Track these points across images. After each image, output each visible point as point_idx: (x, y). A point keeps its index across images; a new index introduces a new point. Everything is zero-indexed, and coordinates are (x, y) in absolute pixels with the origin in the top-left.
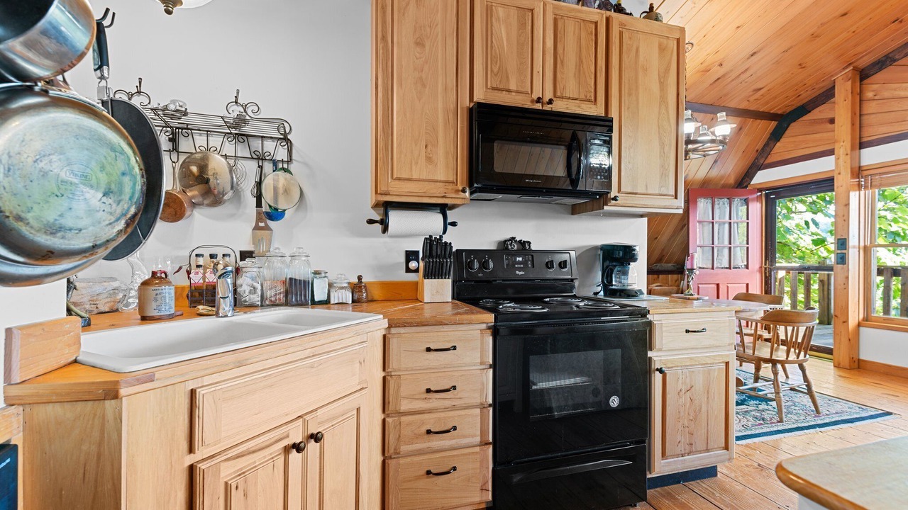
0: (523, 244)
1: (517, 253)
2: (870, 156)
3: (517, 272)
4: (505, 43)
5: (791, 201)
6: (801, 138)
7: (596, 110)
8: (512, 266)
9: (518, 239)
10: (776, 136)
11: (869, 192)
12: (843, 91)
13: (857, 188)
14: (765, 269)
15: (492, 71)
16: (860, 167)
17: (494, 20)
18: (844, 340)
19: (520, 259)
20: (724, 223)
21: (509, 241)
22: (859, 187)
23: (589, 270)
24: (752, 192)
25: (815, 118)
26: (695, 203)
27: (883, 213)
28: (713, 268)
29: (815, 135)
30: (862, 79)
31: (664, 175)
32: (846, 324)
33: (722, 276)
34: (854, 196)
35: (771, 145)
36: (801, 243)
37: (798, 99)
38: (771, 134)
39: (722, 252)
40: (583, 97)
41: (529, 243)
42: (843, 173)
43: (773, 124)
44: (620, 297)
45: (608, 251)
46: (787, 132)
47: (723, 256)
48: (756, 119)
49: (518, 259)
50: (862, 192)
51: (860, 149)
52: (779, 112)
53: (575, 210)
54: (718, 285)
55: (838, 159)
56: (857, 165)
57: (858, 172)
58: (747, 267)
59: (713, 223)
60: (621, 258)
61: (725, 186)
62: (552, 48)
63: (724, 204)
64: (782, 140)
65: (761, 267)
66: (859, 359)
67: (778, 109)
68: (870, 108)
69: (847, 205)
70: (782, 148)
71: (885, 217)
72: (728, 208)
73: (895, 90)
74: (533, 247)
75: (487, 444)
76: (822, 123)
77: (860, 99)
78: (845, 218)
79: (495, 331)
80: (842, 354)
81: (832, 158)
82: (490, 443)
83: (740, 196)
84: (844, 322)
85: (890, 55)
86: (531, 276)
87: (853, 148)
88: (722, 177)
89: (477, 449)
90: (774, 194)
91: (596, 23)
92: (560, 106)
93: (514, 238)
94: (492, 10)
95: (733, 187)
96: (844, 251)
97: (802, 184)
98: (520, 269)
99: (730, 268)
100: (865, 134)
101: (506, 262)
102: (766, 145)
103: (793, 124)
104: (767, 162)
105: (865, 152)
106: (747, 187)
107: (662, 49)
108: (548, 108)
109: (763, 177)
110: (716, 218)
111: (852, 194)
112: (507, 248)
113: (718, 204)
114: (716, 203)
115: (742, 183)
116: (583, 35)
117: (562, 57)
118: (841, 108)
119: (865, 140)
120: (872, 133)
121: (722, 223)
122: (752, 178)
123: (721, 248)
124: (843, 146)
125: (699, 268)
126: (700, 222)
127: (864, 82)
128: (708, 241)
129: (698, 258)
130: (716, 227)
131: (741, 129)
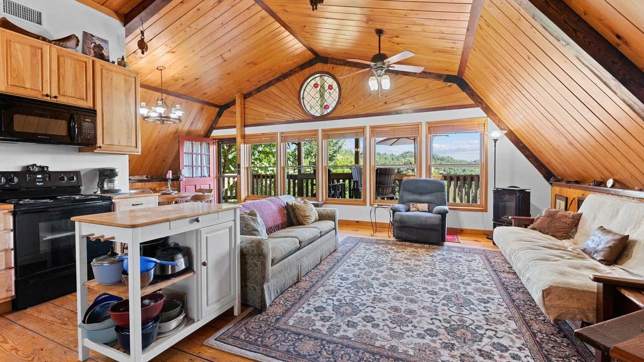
0: (42, 168)
1: (38, 173)
2: (249, 131)
3: (38, 184)
4: (21, 62)
6: (227, 118)
7: (89, 104)
8: (34, 180)
9: (38, 165)
10: (219, 115)
12: (238, 101)
13: (243, 143)
15: (11, 76)
16: (244, 135)
17: (12, 50)
19: (40, 176)
20: (199, 154)
21: (31, 166)
22: (245, 143)
23: (92, 181)
24: (211, 140)
25: (231, 110)
26: (183, 144)
28: (193, 177)
29: (231, 118)
30: (245, 98)
31: (129, 137)
33: (197, 181)
34: (242, 146)
35: (218, 119)
38: (217, 114)
39: (198, 169)
40: (78, 97)
41: (47, 167)
42: (239, 136)
43: (217, 109)
44: (108, 193)
45: (102, 171)
46: (223, 114)
47: (198, 171)
48: (209, 106)
49: (38, 176)
50: (245, 145)
51: (244, 127)
52: (219, 105)
53: (80, 151)
54: (195, 186)
55: (237, 130)
58: (209, 176)
59: (192, 154)
60: (109, 175)
61: (199, 136)
62: (57, 70)
63: (198, 144)
64: (221, 117)
65: (216, 176)
67: (219, 103)
68: (247, 111)
69: (240, 150)
70: (222, 121)
72: (200, 146)
73: (253, 106)
74: (50, 169)
75: (11, 268)
76: (233, 113)
77: (244, 108)
78: (239, 155)
79: (14, 214)
81: (235, 129)
82: (13, 268)
83: (206, 141)
84: (240, 198)
85: (252, 92)
86: (48, 185)
87: (241, 127)
88: (197, 131)
89: (4, 272)
90: (220, 142)
91: (86, 62)
92: (62, 100)
93: (35, 165)
94: (10, 44)
95: (203, 137)
96: (239, 169)
98: (40, 182)
99: (201, 177)
100: (245, 122)
101: (28, 178)
102: (216, 118)
103: (224, 111)
105: (246, 129)
106: (209, 137)
107: (126, 81)
108: (54, 100)
109: (216, 133)
110: (194, 151)
111: (241, 145)
112: (29, 170)
113: (195, 144)
114: (194, 146)
115: (207, 135)
116: (77, 67)
117: (63, 76)
118: (237, 108)
119: (246, 124)
120: (249, 121)
121: (197, 154)
122: (211, 133)
123: (197, 167)
124: (238, 125)
125: (186, 177)
126: (185, 153)
127: (245, 100)
128: (191, 164)
129: (185, 172)
130: (194, 156)
131: (202, 109)
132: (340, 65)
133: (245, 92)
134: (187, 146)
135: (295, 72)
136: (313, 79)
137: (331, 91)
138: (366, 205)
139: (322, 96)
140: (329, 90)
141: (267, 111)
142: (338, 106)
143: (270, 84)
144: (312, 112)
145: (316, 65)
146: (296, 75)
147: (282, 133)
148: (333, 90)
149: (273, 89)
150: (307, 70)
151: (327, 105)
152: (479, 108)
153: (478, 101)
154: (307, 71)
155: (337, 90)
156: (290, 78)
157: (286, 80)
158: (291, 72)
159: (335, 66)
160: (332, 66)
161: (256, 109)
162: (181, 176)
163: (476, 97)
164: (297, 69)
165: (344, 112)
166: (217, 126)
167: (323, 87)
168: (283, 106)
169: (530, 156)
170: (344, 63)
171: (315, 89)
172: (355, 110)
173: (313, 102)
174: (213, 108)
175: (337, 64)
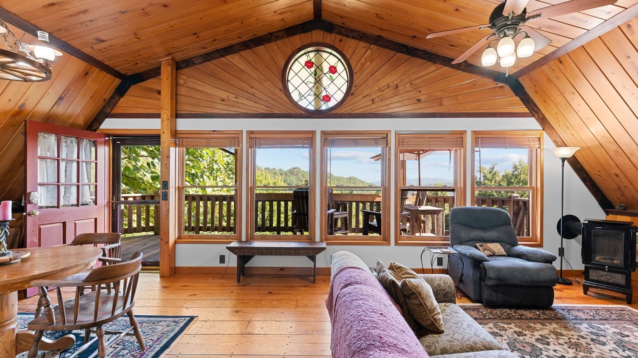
2: (184, 125)
5: (138, 148)
6: (139, 99)
10: (121, 91)
11: (181, 149)
12: (166, 71)
13: (174, 145)
14: (113, 203)
16: (176, 131)
18: (166, 256)
20: (72, 161)
22: (176, 145)
25: (149, 86)
26: (36, 138)
27: (188, 162)
28: (58, 207)
29: (148, 100)
30: (177, 69)
32: (167, 244)
33: (68, 215)
34: (172, 150)
35: (117, 98)
36: (145, 179)
37: (136, 66)
38: (116, 89)
39: (70, 190)
42: (166, 132)
43: (118, 81)
46: (129, 91)
47: (70, 193)
48: (102, 70)
50: (177, 149)
51: (176, 117)
52: (122, 72)
54: (64, 224)
55: (163, 121)
56: (174, 129)
57: (175, 134)
58: (95, 202)
59: (58, 161)
61: (73, 126)
63: (72, 143)
64: (125, 97)
65: (109, 202)
66: (175, 267)
67: (122, 69)
68: (182, 91)
69: (168, 157)
70: (125, 103)
71: (189, 165)
72: (76, 147)
73: (195, 83)
76: (153, 92)
77: (175, 85)
78: (167, 166)
80: (165, 266)
81: (159, 120)
83: (90, 138)
84: (166, 243)
85: (192, 59)
87: (172, 116)
88: (70, 116)
90: (119, 141)
95: (83, 128)
96: (166, 191)
97: (139, 136)
99: (78, 205)
100: (179, 109)
102: (112, 97)
103: (133, 86)
104: (112, 112)
105: (179, 121)
106: (95, 130)
109: (109, 124)
110: (63, 155)
113: (66, 142)
114: (63, 144)
115: (91, 126)
118: (164, 83)
119: (179, 112)
120: (184, 108)
121: (69, 161)
122: (100, 124)
123: (68, 186)
124: (166, 113)
125: (41, 207)
126: (41, 158)
127: (178, 71)
128: (53, 179)
129: (40, 197)
130: (63, 165)
131: (87, 74)
132: (353, 38)
133: (179, 56)
134: (46, 144)
135: (277, 38)
136: (305, 54)
137: (334, 76)
138: (389, 244)
139: (318, 81)
140: (331, 74)
141: (224, 95)
142: (348, 98)
143: (229, 50)
144: (303, 104)
145: (314, 32)
146: (279, 42)
147: (252, 132)
148: (336, 74)
149: (234, 59)
150: (297, 37)
151: (327, 96)
152: (533, 118)
153: (534, 111)
154: (297, 40)
155: (344, 75)
156: (267, 45)
157: (261, 49)
158: (269, 36)
159: (344, 38)
160: (339, 37)
161: (201, 89)
162: (28, 206)
163: (532, 105)
164: (280, 34)
165: (358, 107)
166: (115, 111)
167: (319, 67)
168: (254, 90)
169: (587, 179)
170: (358, 35)
171: (308, 70)
172: (374, 106)
173: (304, 89)
174: (108, 77)
175: (348, 36)
